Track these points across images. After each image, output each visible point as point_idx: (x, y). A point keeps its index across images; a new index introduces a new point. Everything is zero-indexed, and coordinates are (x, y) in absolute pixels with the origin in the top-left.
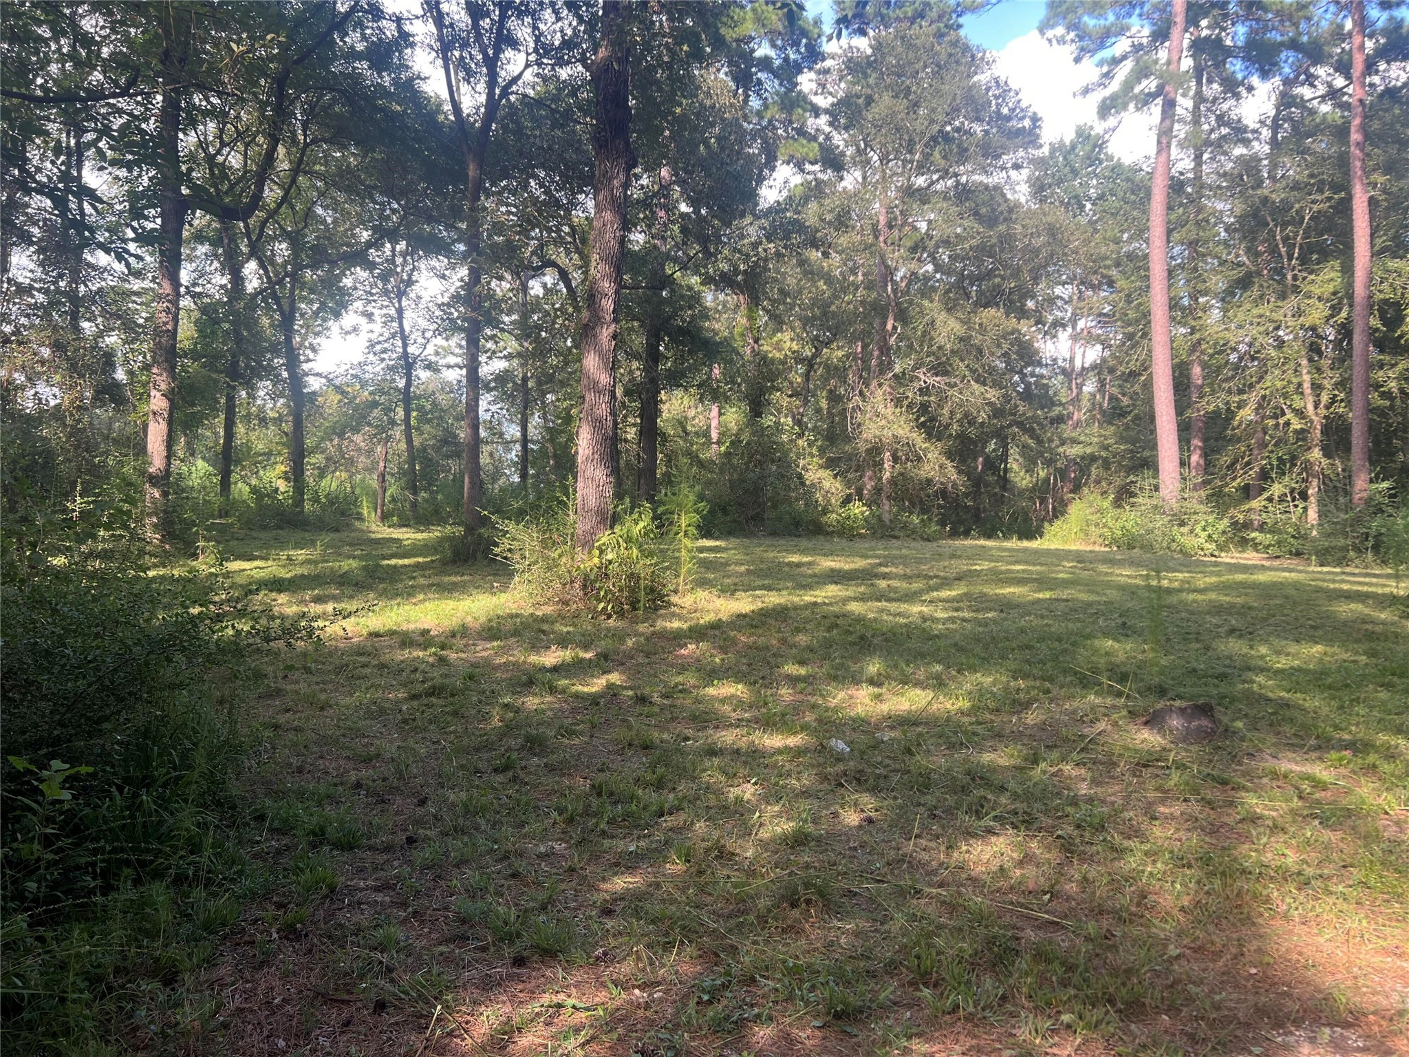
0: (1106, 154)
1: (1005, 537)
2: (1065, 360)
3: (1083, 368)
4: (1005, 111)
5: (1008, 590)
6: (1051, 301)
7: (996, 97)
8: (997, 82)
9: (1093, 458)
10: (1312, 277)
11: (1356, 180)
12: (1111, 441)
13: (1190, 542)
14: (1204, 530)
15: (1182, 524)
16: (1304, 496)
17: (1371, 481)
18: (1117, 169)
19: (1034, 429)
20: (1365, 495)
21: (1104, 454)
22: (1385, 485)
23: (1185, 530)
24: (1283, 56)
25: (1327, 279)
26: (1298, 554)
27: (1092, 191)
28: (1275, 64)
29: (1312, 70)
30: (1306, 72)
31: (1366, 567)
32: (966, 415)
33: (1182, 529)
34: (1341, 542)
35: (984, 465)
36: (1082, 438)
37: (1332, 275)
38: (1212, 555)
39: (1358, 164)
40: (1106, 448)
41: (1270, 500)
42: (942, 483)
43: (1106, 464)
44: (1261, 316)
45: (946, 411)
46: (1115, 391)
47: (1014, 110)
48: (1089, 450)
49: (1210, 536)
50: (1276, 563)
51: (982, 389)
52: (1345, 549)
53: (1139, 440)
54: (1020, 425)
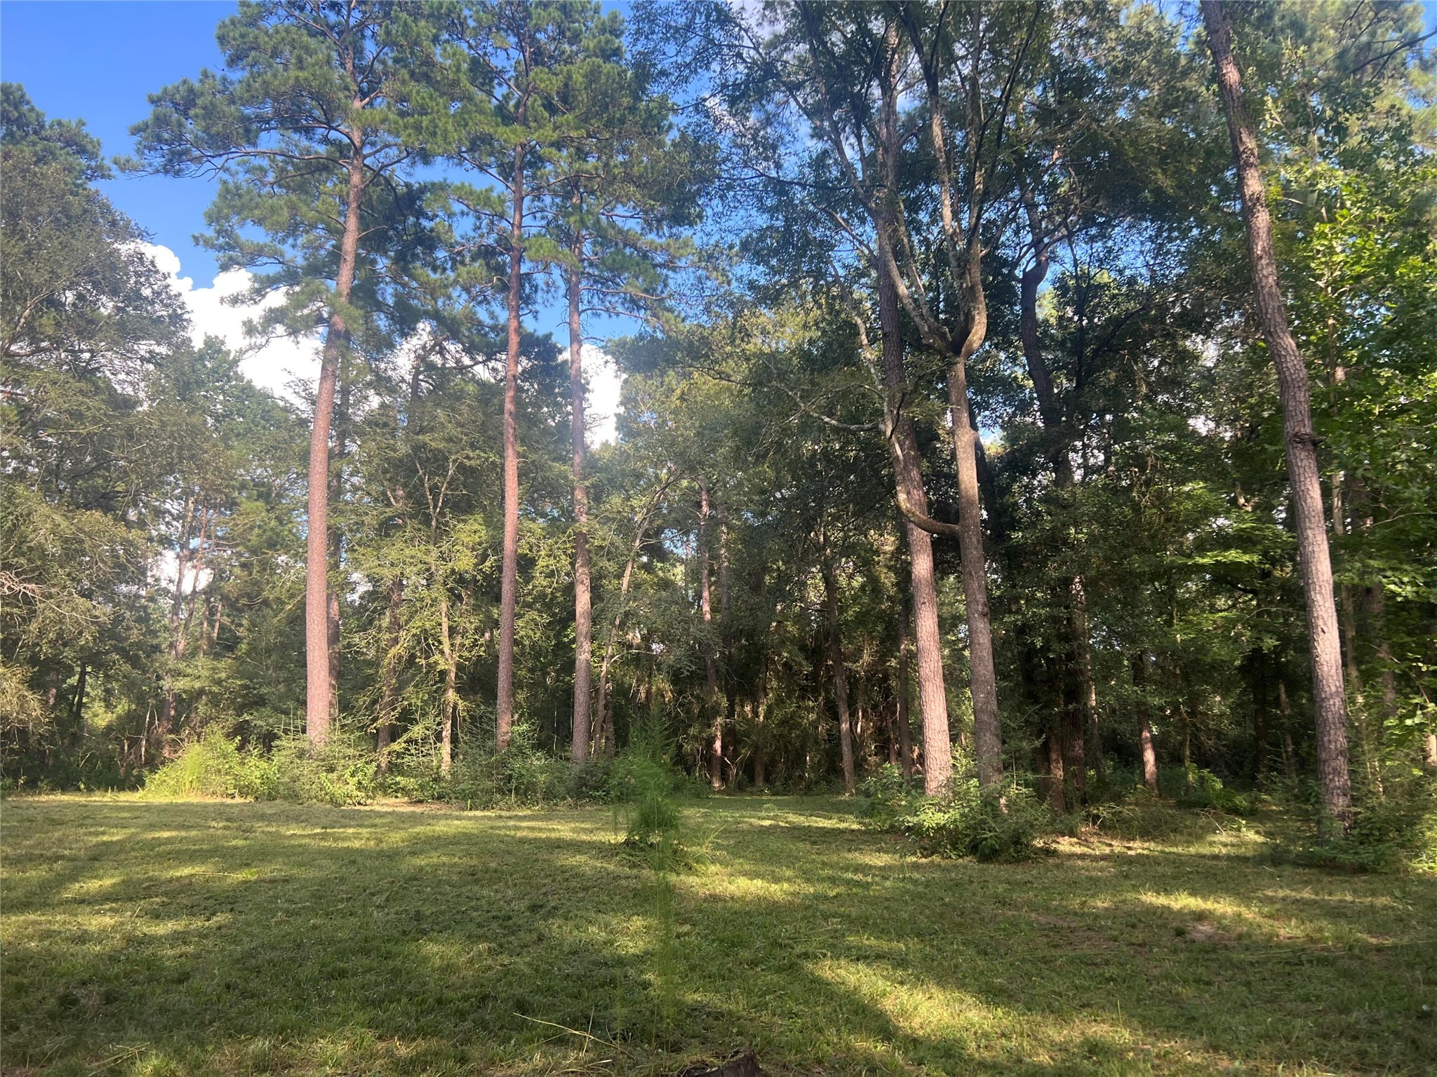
0: (236, 373)
1: (90, 790)
2: (171, 581)
3: (194, 592)
4: (146, 292)
5: (185, 871)
6: (159, 513)
7: (138, 275)
8: (141, 259)
9: (201, 692)
10: (461, 525)
11: (509, 446)
12: (223, 675)
13: (338, 790)
14: (353, 775)
15: (331, 770)
16: (439, 738)
17: (513, 723)
18: (248, 391)
19: (138, 657)
20: (507, 737)
21: (215, 689)
22: (525, 727)
23: (334, 776)
24: (420, 325)
25: (470, 531)
26: (440, 798)
27: (219, 406)
28: (414, 329)
29: (445, 344)
30: (440, 345)
31: (509, 809)
32: (60, 636)
33: (330, 776)
34: (489, 784)
35: (56, 697)
36: (189, 671)
37: (476, 527)
38: (360, 804)
39: (511, 431)
40: (219, 682)
41: (409, 741)
42: (20, 721)
43: (215, 700)
44: (412, 557)
45: (34, 627)
46: (226, 620)
47: (159, 294)
48: (197, 685)
49: (360, 783)
50: (418, 809)
51: (88, 604)
52: (489, 792)
53: (257, 675)
54: (124, 653)
